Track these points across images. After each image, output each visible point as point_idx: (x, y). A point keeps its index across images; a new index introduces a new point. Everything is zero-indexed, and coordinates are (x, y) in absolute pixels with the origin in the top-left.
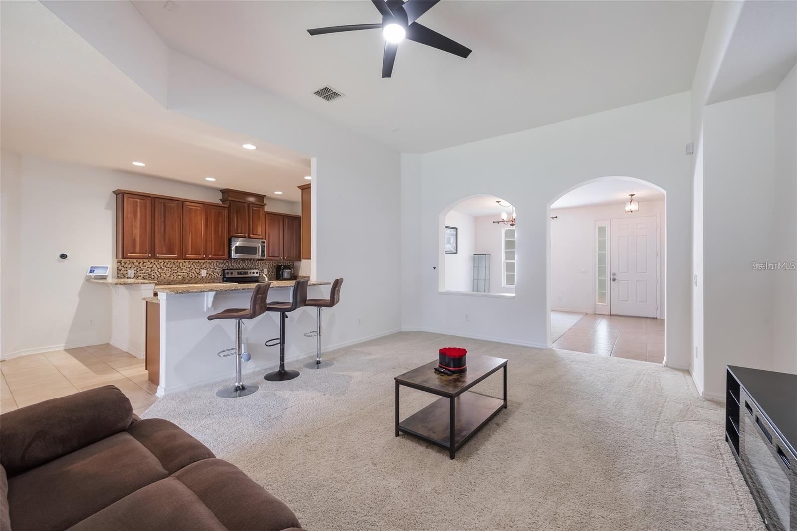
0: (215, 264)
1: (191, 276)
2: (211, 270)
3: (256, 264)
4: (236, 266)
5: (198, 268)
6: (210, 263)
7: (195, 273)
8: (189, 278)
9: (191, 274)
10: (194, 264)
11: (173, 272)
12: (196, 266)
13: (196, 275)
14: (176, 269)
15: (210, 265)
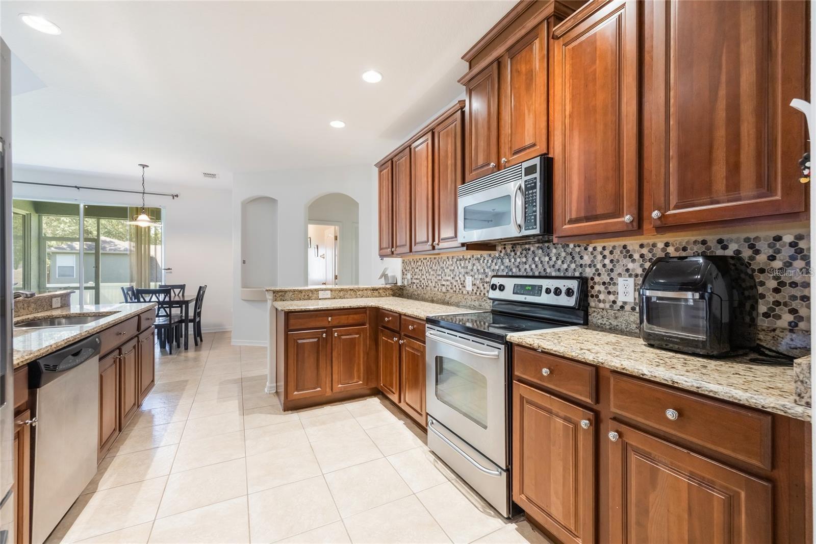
0: (486, 261)
1: (455, 289)
2: (480, 276)
3: (587, 259)
4: (527, 266)
5: (463, 271)
6: (478, 259)
7: (459, 281)
8: (452, 291)
9: (455, 283)
10: (458, 262)
11: (438, 278)
12: (460, 267)
13: (461, 287)
14: (440, 273)
15: (478, 264)
